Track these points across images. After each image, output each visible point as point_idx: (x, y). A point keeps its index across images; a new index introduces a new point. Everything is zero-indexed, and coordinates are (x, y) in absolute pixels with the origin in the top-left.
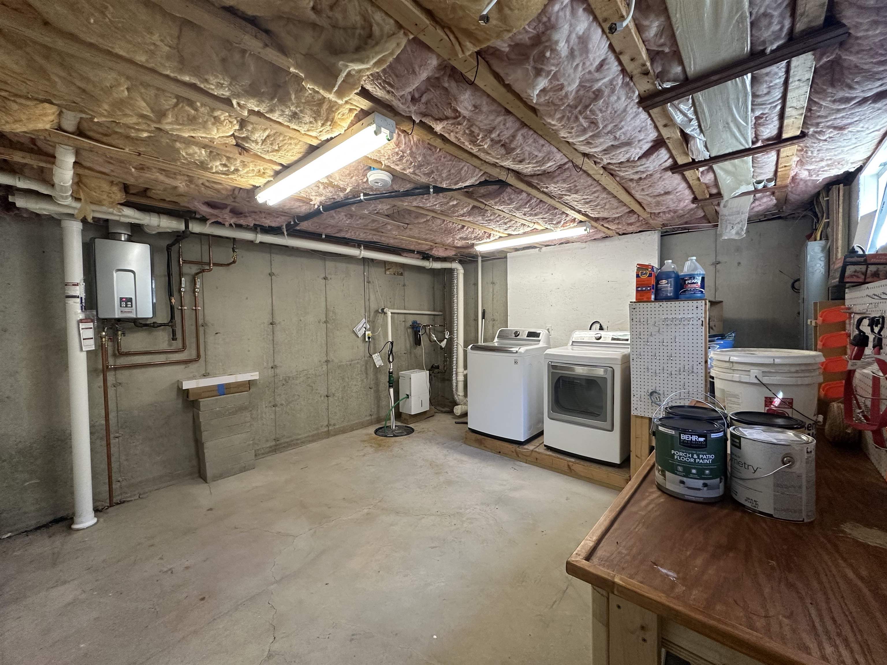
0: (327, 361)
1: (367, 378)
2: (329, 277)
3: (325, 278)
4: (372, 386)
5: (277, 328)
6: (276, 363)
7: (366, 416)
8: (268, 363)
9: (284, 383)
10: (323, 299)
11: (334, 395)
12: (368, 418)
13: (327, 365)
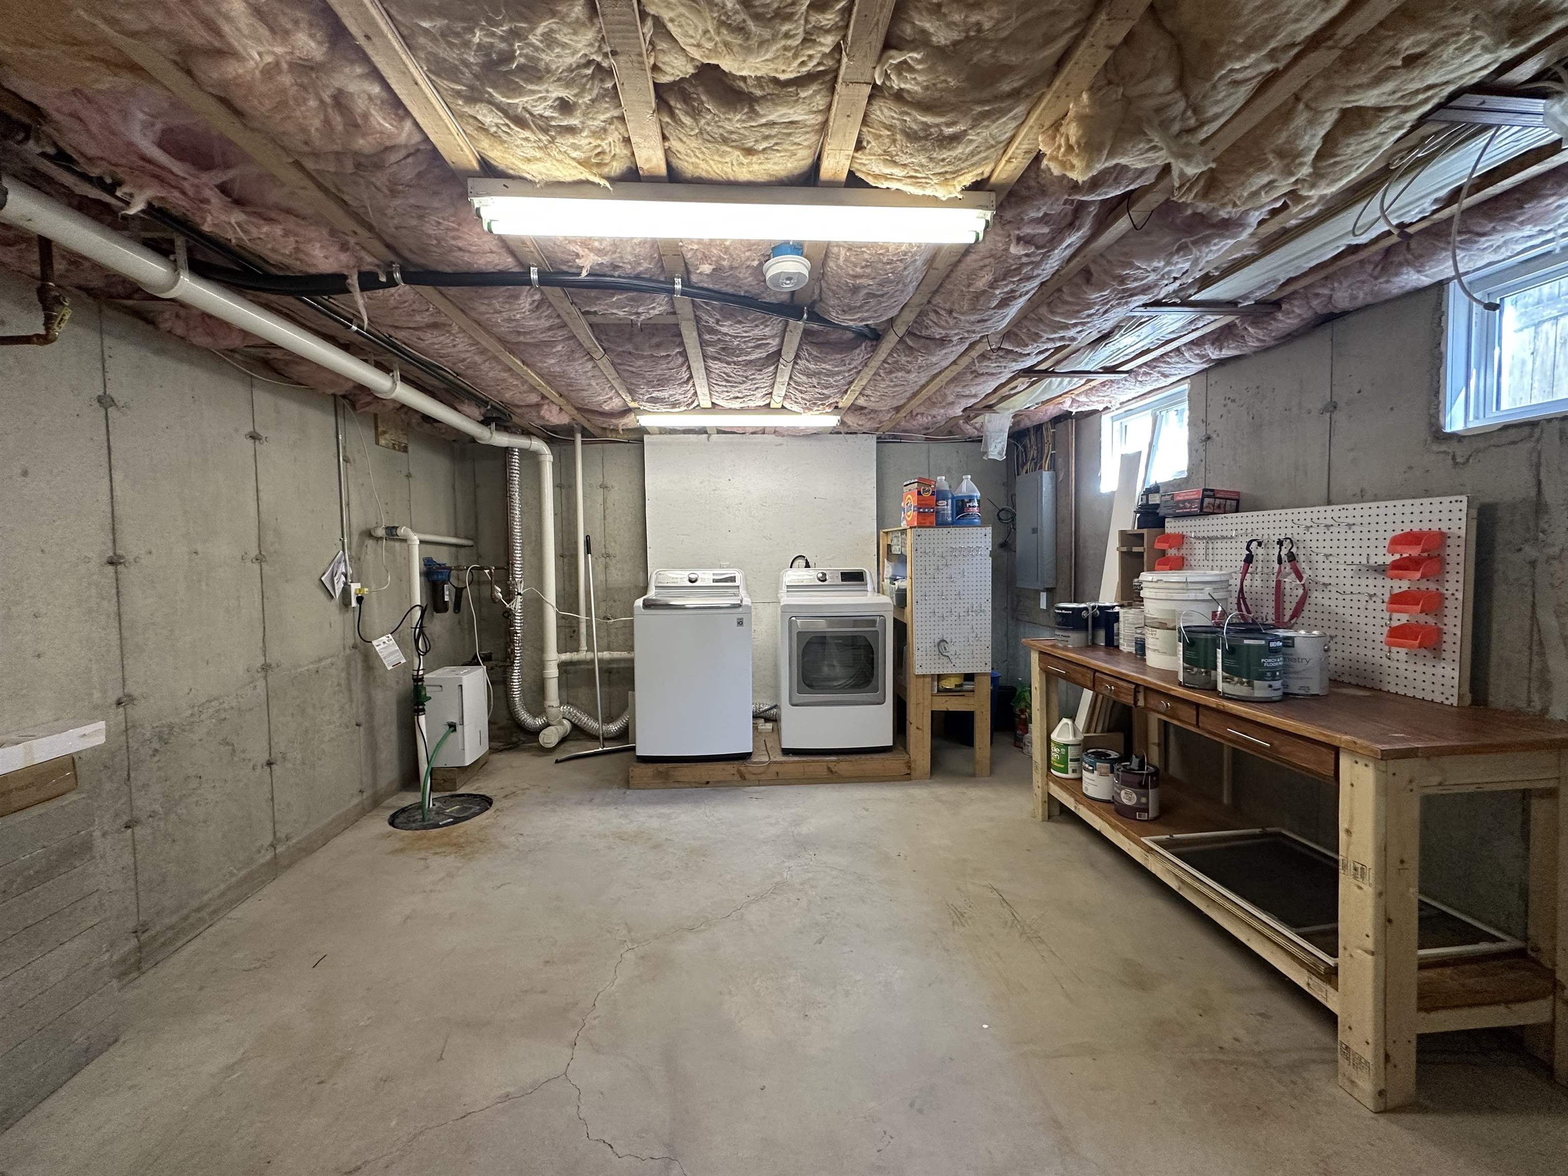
0: (266, 668)
1: (351, 700)
2: (262, 433)
3: (254, 437)
4: (362, 719)
5: (129, 574)
6: (131, 688)
7: (352, 796)
8: (104, 692)
9: (156, 745)
10: (252, 493)
11: (284, 758)
12: (356, 801)
13: (265, 678)
